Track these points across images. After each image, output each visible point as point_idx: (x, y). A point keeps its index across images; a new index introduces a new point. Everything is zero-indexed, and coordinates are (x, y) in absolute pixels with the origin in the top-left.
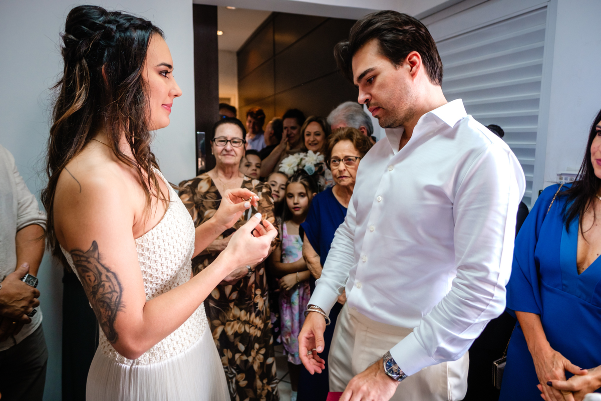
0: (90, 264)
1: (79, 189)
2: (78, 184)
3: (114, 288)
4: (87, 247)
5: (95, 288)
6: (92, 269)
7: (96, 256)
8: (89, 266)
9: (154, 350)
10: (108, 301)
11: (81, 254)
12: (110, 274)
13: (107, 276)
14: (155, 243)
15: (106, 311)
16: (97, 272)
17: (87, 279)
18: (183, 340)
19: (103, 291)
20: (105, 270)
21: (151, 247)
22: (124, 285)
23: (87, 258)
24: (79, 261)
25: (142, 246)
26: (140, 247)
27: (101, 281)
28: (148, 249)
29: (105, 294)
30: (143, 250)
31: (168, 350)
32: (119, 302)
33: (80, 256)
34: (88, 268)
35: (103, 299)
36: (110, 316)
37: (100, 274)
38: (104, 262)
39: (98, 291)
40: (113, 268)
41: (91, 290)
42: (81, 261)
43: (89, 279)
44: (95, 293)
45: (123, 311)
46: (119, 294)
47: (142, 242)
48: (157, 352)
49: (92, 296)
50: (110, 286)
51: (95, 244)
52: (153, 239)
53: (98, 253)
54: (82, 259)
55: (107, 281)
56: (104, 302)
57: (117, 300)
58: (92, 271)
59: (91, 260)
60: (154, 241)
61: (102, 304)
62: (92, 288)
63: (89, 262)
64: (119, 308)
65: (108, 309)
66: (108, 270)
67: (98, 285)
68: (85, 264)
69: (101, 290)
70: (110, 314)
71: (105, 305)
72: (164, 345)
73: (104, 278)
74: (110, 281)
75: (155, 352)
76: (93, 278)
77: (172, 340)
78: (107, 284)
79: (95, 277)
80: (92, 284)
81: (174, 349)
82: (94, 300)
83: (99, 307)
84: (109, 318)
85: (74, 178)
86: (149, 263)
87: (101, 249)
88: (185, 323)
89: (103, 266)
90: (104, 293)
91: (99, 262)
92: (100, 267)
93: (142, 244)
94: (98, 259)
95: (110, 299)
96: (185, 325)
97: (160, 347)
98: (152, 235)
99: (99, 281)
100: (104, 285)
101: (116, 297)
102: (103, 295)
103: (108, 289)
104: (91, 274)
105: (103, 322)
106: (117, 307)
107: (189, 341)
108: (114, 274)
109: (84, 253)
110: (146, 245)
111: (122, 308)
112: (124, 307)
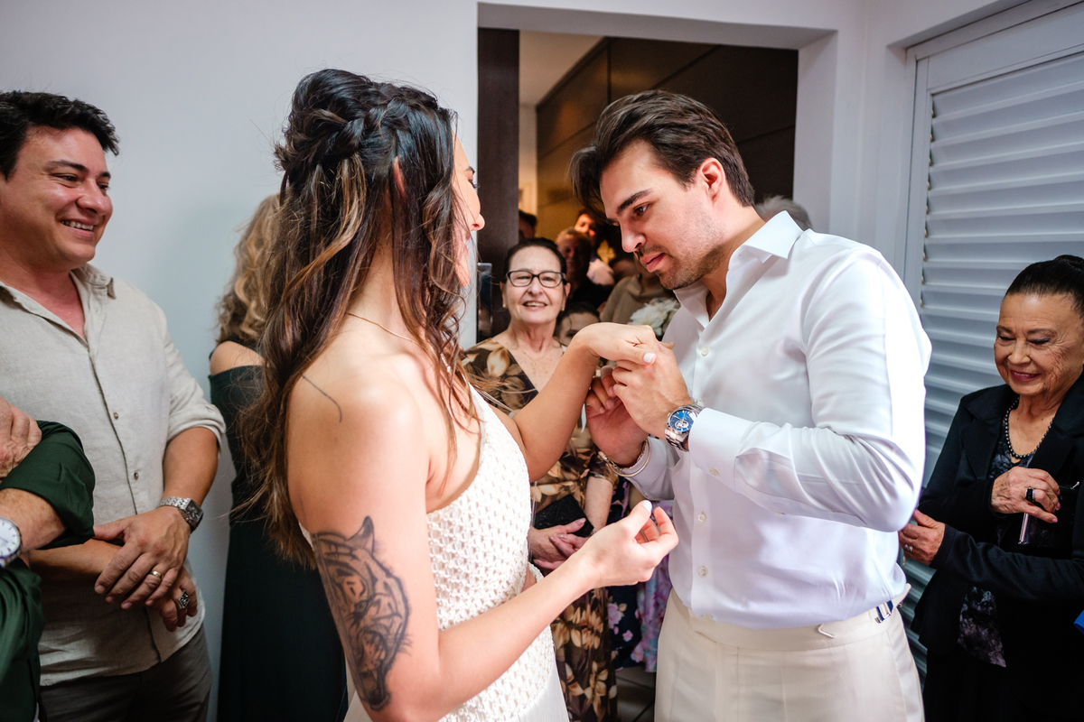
0: (355, 561)
1: (337, 415)
2: (334, 405)
3: (397, 608)
4: (352, 527)
5: (361, 607)
6: (358, 569)
7: (369, 545)
8: (353, 564)
10: (383, 632)
11: (340, 541)
12: (391, 581)
13: (386, 585)
14: (472, 516)
15: (377, 649)
16: (367, 577)
17: (347, 588)
18: (517, 693)
19: (377, 612)
20: (384, 574)
21: (466, 524)
22: (412, 602)
23: (352, 549)
24: (333, 554)
25: (450, 524)
26: (447, 525)
27: (375, 595)
28: (461, 528)
29: (379, 619)
30: (451, 531)
31: (490, 712)
32: (403, 636)
33: (337, 545)
34: (351, 568)
35: (375, 629)
36: (382, 662)
37: (374, 580)
38: (382, 557)
39: (366, 610)
40: (398, 570)
41: (353, 609)
42: (339, 554)
43: (352, 590)
44: (358, 616)
45: (406, 653)
46: (404, 619)
47: (451, 516)
49: (353, 621)
50: (389, 605)
51: (368, 524)
52: (470, 508)
53: (374, 541)
54: (341, 550)
55: (385, 595)
56: (375, 633)
57: (400, 632)
58: (358, 573)
59: (359, 553)
60: (471, 512)
61: (370, 637)
62: (356, 605)
63: (354, 557)
64: (401, 646)
65: (381, 647)
66: (388, 573)
67: (367, 601)
68: (347, 560)
69: (372, 611)
70: (383, 656)
71: (377, 639)
72: (483, 702)
73: (380, 588)
74: (390, 593)
76: (358, 588)
77: (497, 693)
78: (385, 601)
79: (363, 585)
80: (357, 599)
81: (501, 710)
82: (355, 627)
83: (364, 642)
84: (379, 663)
85: (325, 394)
86: (463, 552)
87: (380, 532)
89: (380, 565)
90: (378, 616)
91: (373, 558)
92: (375, 568)
93: (451, 520)
94: (372, 553)
95: (388, 629)
97: (476, 707)
98: (469, 501)
99: (371, 593)
100: (379, 602)
101: (397, 625)
102: (376, 620)
103: (385, 610)
104: (355, 579)
105: (365, 669)
106: (398, 646)
107: (527, 693)
108: (398, 580)
109: (343, 537)
110: (457, 521)
111: (406, 647)
112: (409, 644)
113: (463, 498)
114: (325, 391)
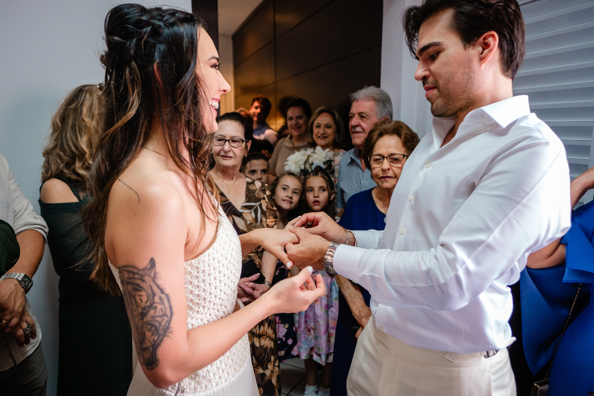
0: (144, 283)
1: (137, 200)
2: (135, 194)
3: (166, 311)
4: (143, 263)
5: (145, 309)
6: (145, 288)
7: (152, 275)
8: (143, 284)
9: (199, 378)
10: (157, 324)
11: (136, 271)
12: (163, 296)
13: (160, 298)
14: (210, 265)
15: (153, 334)
16: (150, 292)
17: (138, 298)
18: (229, 369)
19: (155, 313)
20: (160, 291)
21: (207, 269)
22: (175, 309)
23: (142, 276)
24: (131, 278)
25: (198, 268)
26: (196, 268)
27: (154, 303)
28: (204, 271)
29: (155, 317)
30: (198, 272)
31: (213, 378)
32: (168, 327)
33: (134, 273)
34: (141, 287)
35: (153, 323)
36: (155, 341)
37: (154, 294)
38: (159, 282)
39: (148, 312)
40: (168, 290)
41: (140, 311)
42: (135, 278)
43: (141, 299)
44: (143, 315)
45: (169, 337)
46: (169, 318)
47: (199, 264)
48: (203, 381)
49: (140, 317)
50: (162, 309)
51: (152, 262)
52: (209, 260)
53: (155, 272)
54: (136, 276)
55: (160, 304)
56: (153, 325)
57: (167, 325)
58: (145, 290)
59: (147, 279)
60: (210, 263)
61: (149, 327)
62: (142, 309)
63: (143, 281)
64: (167, 333)
65: (155, 333)
66: (162, 291)
67: (149, 307)
68: (139, 282)
69: (152, 312)
70: (156, 339)
71: (154, 328)
72: (210, 373)
73: (157, 299)
74: (163, 303)
75: (200, 380)
76: (144, 299)
77: (218, 368)
78: (159, 307)
79: (148, 297)
80: (143, 305)
81: (220, 378)
82: (141, 321)
83: (146, 330)
84: (153, 342)
85: (131, 188)
86: (204, 285)
87: (159, 267)
88: (231, 349)
89: (158, 286)
90: (154, 315)
91: (154, 282)
92: (154, 287)
93: (198, 266)
94: (154, 279)
95: (160, 323)
96: (230, 352)
97: (206, 376)
98: (209, 256)
99: (152, 302)
100: (156, 307)
101: (165, 321)
102: (153, 317)
103: (159, 312)
104: (143, 293)
105: (145, 346)
106: (165, 333)
107: (234, 369)
108: (167, 296)
109: (139, 270)
110: (201, 266)
111: (169, 334)
112: (171, 333)
113: (206, 254)
114: (130, 187)
